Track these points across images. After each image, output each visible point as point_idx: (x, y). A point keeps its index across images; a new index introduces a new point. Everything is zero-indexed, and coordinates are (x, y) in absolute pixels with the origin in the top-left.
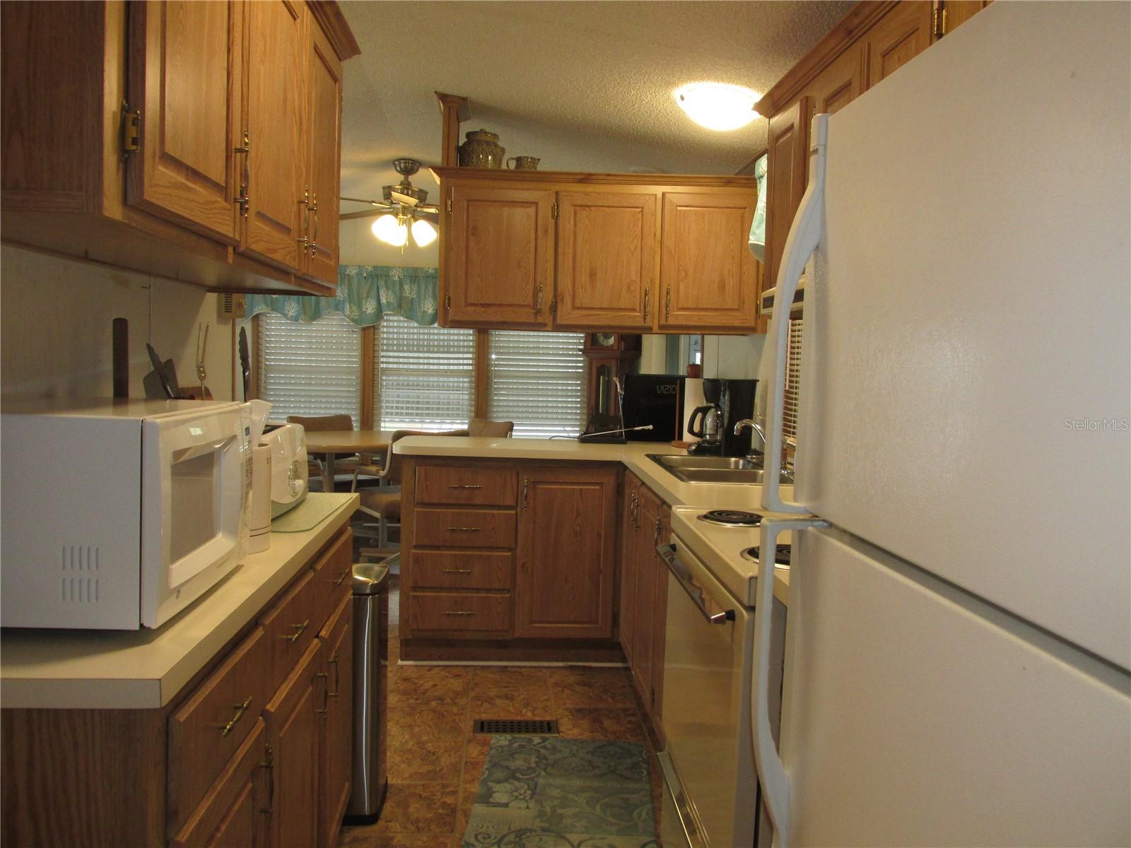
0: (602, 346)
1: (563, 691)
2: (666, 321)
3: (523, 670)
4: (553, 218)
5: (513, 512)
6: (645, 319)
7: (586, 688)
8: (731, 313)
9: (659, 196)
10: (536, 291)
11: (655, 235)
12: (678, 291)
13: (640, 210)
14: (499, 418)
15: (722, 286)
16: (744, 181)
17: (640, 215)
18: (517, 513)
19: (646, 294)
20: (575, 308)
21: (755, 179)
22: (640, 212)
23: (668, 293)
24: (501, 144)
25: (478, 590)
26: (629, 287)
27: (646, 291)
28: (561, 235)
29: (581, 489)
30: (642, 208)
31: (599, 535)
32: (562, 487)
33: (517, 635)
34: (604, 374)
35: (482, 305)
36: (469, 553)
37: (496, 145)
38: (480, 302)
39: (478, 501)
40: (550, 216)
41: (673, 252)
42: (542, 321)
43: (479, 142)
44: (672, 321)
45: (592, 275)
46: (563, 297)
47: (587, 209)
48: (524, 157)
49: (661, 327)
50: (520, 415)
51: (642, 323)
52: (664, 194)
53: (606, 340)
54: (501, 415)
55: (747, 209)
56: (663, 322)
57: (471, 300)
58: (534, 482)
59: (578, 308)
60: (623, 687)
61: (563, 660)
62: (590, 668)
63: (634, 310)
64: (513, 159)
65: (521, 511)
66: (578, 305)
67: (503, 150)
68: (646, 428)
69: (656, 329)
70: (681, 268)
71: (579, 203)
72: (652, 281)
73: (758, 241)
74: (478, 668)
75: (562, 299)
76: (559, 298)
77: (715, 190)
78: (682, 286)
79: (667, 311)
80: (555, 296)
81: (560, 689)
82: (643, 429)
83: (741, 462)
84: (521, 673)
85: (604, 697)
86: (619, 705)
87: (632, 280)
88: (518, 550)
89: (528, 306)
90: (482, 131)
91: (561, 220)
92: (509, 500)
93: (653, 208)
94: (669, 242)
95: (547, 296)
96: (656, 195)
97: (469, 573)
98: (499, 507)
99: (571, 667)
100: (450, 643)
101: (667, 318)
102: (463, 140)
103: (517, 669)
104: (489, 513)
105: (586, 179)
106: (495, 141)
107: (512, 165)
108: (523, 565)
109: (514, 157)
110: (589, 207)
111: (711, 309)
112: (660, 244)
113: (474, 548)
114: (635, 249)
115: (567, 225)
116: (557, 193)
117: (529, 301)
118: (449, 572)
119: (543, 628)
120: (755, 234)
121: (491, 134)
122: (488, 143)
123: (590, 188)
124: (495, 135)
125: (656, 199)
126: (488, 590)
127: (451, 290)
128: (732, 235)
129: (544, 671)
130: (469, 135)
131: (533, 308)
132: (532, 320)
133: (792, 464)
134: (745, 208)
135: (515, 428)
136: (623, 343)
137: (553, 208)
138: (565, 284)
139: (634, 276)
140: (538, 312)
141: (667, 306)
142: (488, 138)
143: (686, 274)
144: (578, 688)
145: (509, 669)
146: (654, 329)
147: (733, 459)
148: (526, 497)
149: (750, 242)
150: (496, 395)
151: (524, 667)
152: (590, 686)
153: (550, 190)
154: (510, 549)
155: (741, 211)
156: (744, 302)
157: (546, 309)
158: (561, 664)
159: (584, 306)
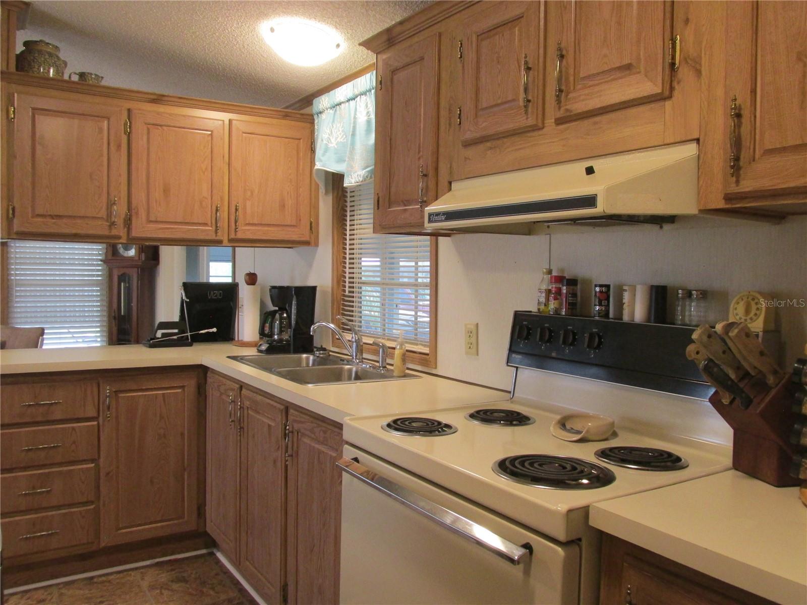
0: (122, 256)
1: (162, 594)
2: (236, 235)
3: (111, 577)
4: (125, 133)
5: (95, 423)
6: (216, 232)
7: (183, 584)
8: (290, 229)
9: (227, 122)
10: (110, 204)
11: (223, 157)
12: (245, 207)
13: (210, 133)
14: (21, 323)
15: (283, 206)
16: (299, 116)
17: (210, 138)
18: (98, 424)
19: (217, 210)
20: (150, 222)
21: (312, 115)
22: (210, 134)
23: (236, 210)
24: (62, 55)
25: (59, 507)
26: (201, 203)
27: (217, 207)
28: (134, 152)
29: (163, 394)
30: (212, 131)
31: (182, 434)
32: (145, 393)
33: (103, 545)
34: (125, 282)
35: (52, 217)
36: (47, 471)
37: (58, 57)
38: (49, 214)
39: (58, 416)
40: (123, 132)
41: (240, 173)
42: (117, 233)
43: (40, 52)
44: (240, 235)
45: (166, 191)
46: (138, 211)
47: (159, 127)
48: (88, 73)
49: (231, 241)
50: (49, 320)
51: (214, 236)
52: (230, 121)
53: (126, 252)
54: (23, 320)
55: (301, 140)
56: (232, 236)
57: (40, 211)
58: (115, 392)
59: (151, 221)
60: (217, 574)
61: (149, 559)
62: (176, 560)
63: (205, 224)
64: (75, 73)
65: (104, 421)
66: (153, 218)
67: (65, 63)
68: (211, 330)
69: (226, 242)
70: (247, 188)
71: (152, 122)
72: (222, 199)
73: (324, 167)
74: (62, 586)
75: (137, 213)
76: (133, 211)
77: (275, 121)
78: (248, 204)
79: (236, 226)
80: (129, 209)
81: (158, 591)
82: (208, 332)
83: (311, 357)
84: (109, 582)
85: (205, 590)
86: (223, 597)
87: (204, 197)
88: (102, 460)
89: (102, 218)
90: (41, 41)
91: (133, 136)
92: (92, 412)
93: (222, 132)
94: (237, 164)
95: (120, 210)
96: (223, 121)
97: (48, 492)
98: (78, 420)
99: (157, 564)
100: (28, 567)
101: (236, 231)
102: (19, 48)
103: (104, 578)
104: (69, 427)
105: (158, 99)
106: (57, 53)
107: (75, 78)
108: (108, 474)
109: (77, 72)
110: (161, 126)
111: (274, 225)
112: (228, 166)
113: (52, 465)
114: (206, 169)
115: (140, 142)
116: (129, 110)
117: (103, 213)
118: (25, 494)
119: (131, 532)
120: (321, 161)
121: (53, 46)
122: (50, 55)
123: (162, 109)
124: (57, 47)
125: (224, 123)
126: (70, 505)
127: (15, 200)
128: (290, 161)
129: (133, 573)
130: (26, 44)
131: (107, 221)
132: (106, 233)
133: (392, 365)
134: (300, 139)
135: (46, 331)
136: (143, 254)
137: (125, 124)
138: (139, 197)
139: (206, 193)
140: (113, 224)
141: (236, 222)
142: (50, 49)
143: (252, 194)
144: (175, 586)
145: (95, 580)
146: (224, 242)
147: (304, 356)
148: (109, 408)
149: (316, 167)
150: (17, 302)
151: (111, 574)
152: (184, 580)
153: (122, 106)
154: (92, 461)
155: (297, 141)
156: (300, 220)
157: (120, 222)
158: (148, 563)
159: (159, 219)
